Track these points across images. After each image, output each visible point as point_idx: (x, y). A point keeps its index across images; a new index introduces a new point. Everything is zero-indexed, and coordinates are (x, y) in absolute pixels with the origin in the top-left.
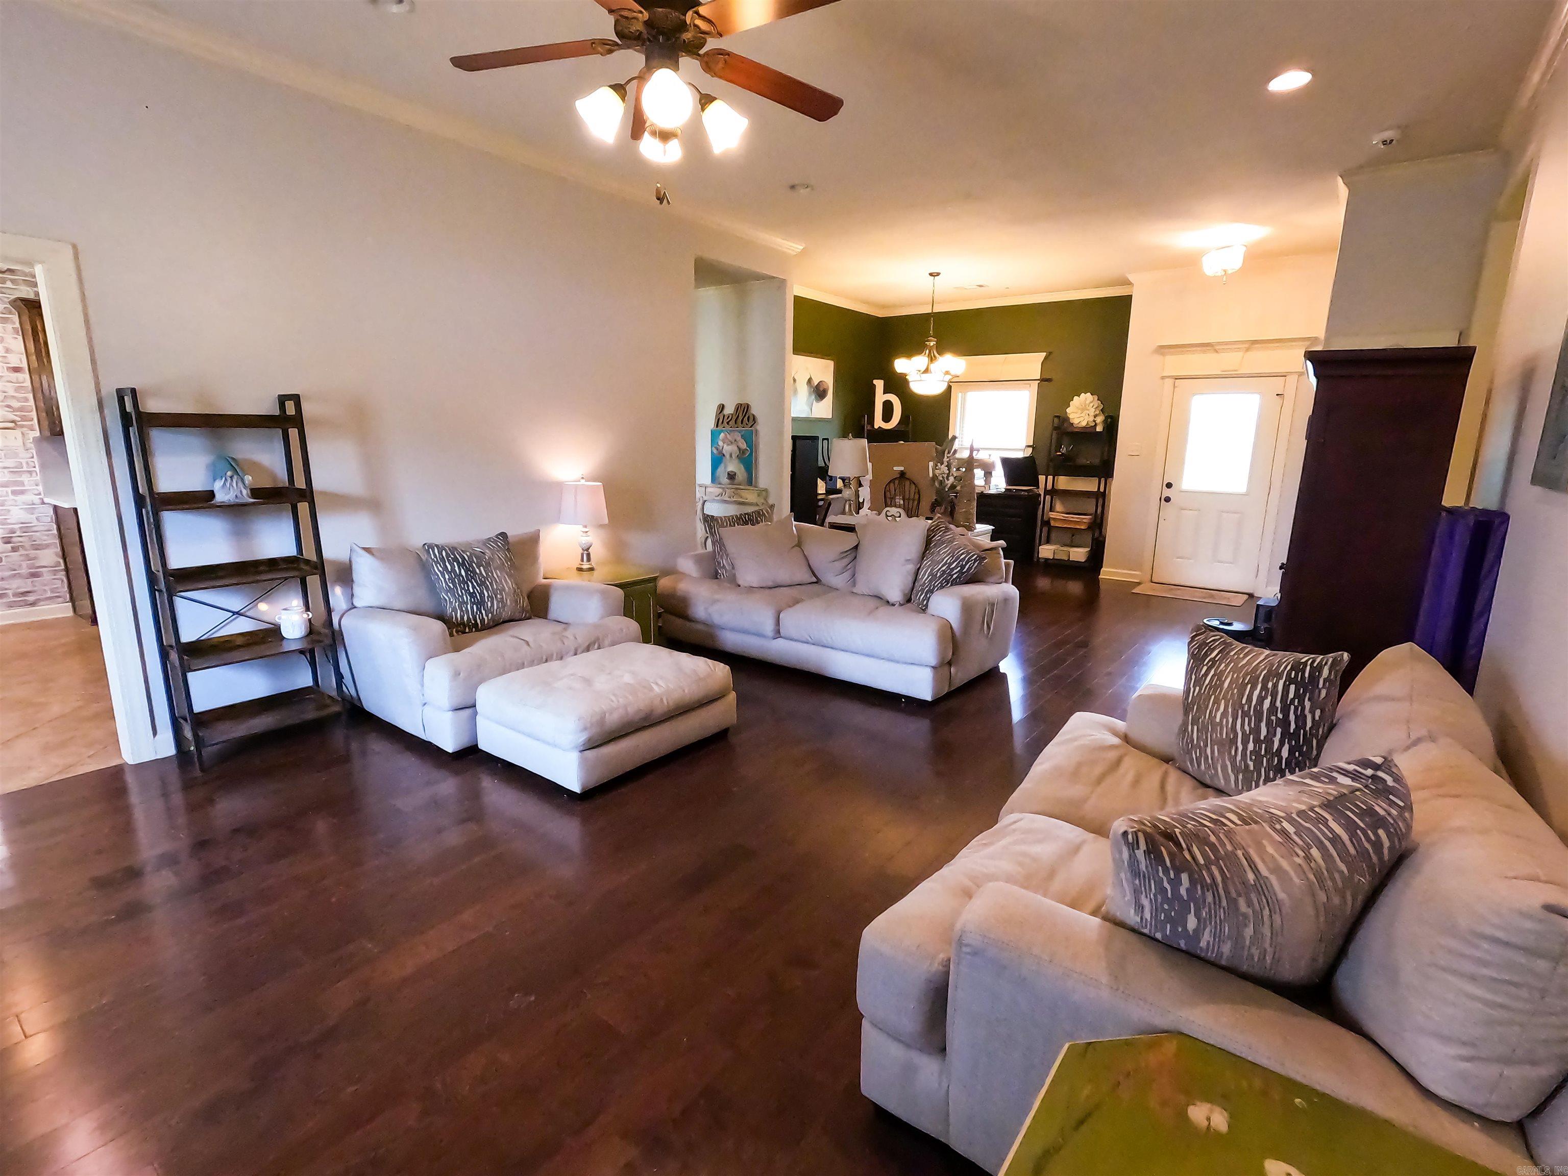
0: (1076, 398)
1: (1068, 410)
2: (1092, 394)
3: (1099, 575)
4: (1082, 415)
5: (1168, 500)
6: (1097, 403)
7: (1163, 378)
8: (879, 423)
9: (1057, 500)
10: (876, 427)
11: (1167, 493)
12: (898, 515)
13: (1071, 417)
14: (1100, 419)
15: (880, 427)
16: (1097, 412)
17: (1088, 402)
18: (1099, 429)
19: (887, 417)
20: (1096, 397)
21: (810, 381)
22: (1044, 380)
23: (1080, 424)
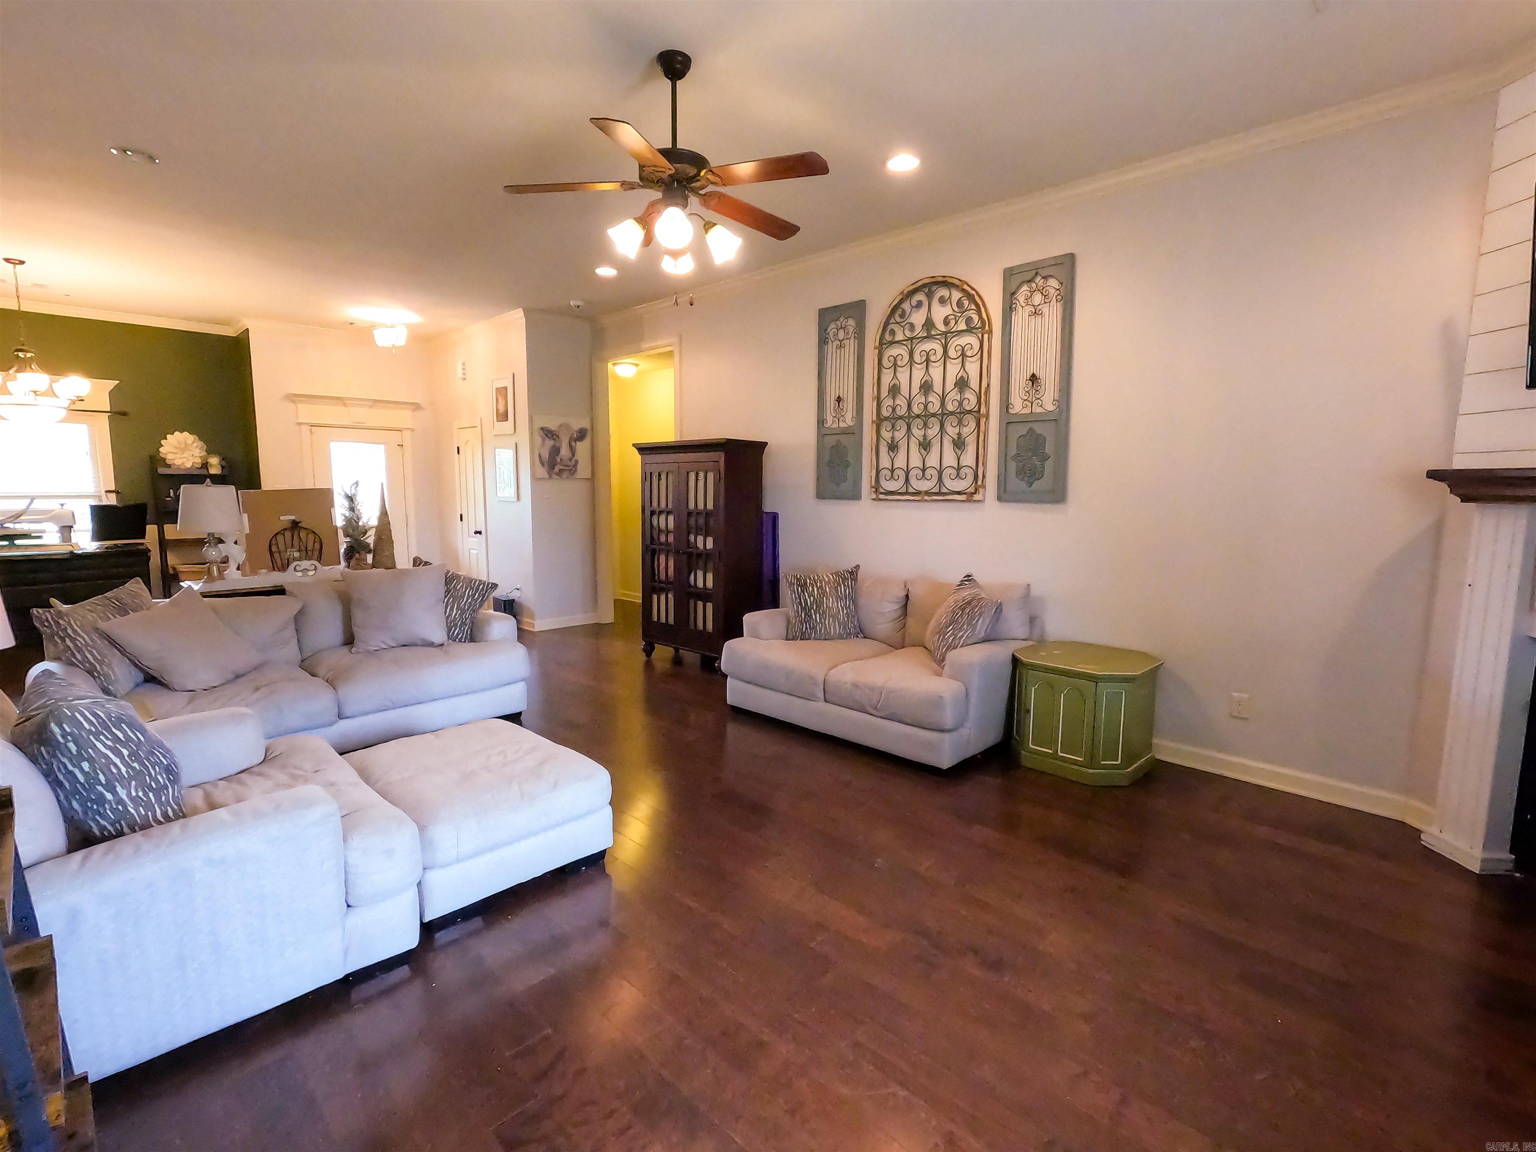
0: (169, 436)
1: (162, 450)
2: (191, 434)
4: (183, 456)
6: (200, 443)
7: (299, 424)
12: (314, 567)
13: (167, 457)
17: (188, 442)
18: (214, 471)
20: (197, 437)
22: (116, 413)
23: (182, 465)
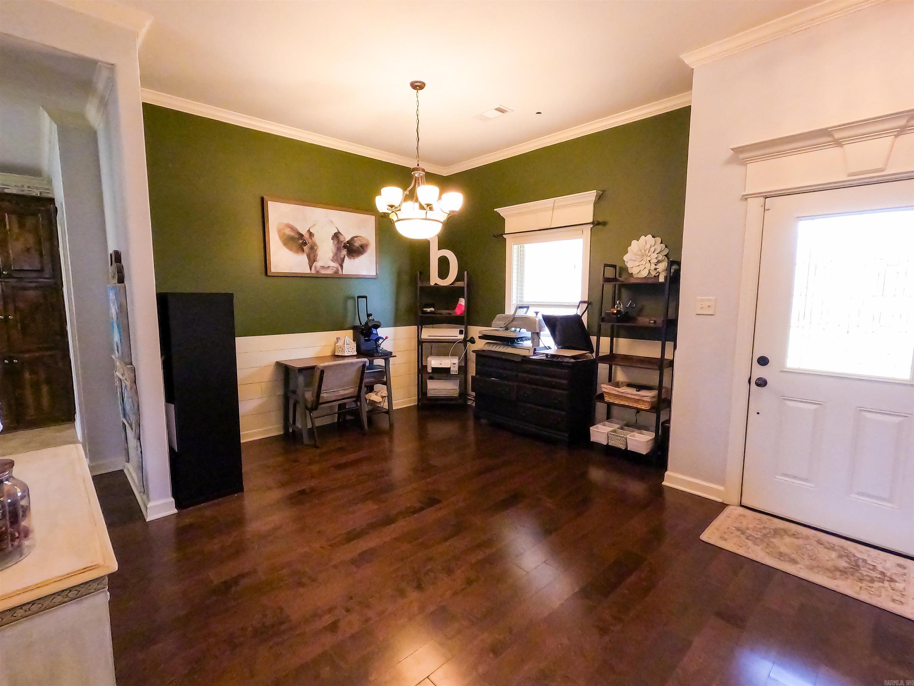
0: (634, 242)
1: (626, 258)
2: (653, 237)
3: (663, 481)
4: (641, 263)
5: (762, 383)
6: (660, 247)
7: (745, 198)
8: (435, 279)
9: (619, 368)
10: (432, 283)
11: (759, 372)
13: (629, 265)
14: (662, 266)
15: (436, 284)
16: (661, 257)
17: (648, 246)
18: (661, 279)
19: (443, 273)
20: (659, 240)
21: (336, 236)
22: (596, 224)
23: (640, 274)
